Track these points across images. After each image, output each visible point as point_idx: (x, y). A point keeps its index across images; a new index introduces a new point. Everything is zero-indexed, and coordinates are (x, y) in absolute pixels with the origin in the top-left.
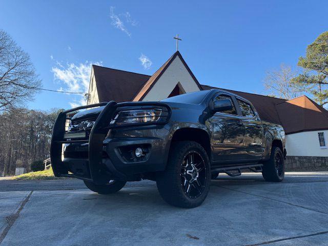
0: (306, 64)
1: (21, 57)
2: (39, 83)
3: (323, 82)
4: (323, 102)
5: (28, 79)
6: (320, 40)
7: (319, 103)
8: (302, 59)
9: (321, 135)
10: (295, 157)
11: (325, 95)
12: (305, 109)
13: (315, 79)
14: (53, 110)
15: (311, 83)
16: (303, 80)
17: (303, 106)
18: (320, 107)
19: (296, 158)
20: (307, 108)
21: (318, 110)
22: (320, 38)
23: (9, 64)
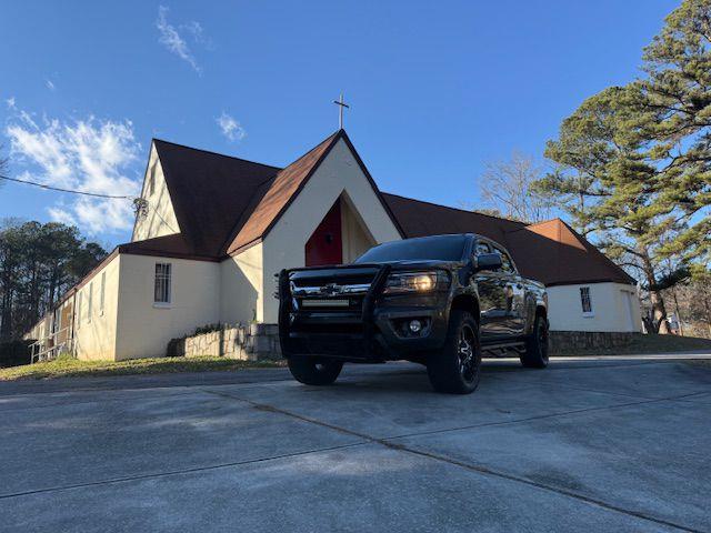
0: (559, 155)
3: (588, 191)
4: (586, 229)
6: (583, 110)
7: (579, 231)
8: (551, 144)
9: (584, 292)
11: (590, 216)
12: (559, 243)
13: (575, 183)
14: (8, 222)
15: (567, 192)
16: (553, 185)
17: (555, 238)
18: (581, 238)
20: (563, 241)
21: (580, 246)
22: (585, 106)
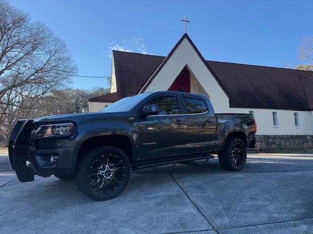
1: (59, 45)
2: (75, 68)
5: (65, 64)
10: (306, 136)
19: (309, 138)
23: (50, 52)
